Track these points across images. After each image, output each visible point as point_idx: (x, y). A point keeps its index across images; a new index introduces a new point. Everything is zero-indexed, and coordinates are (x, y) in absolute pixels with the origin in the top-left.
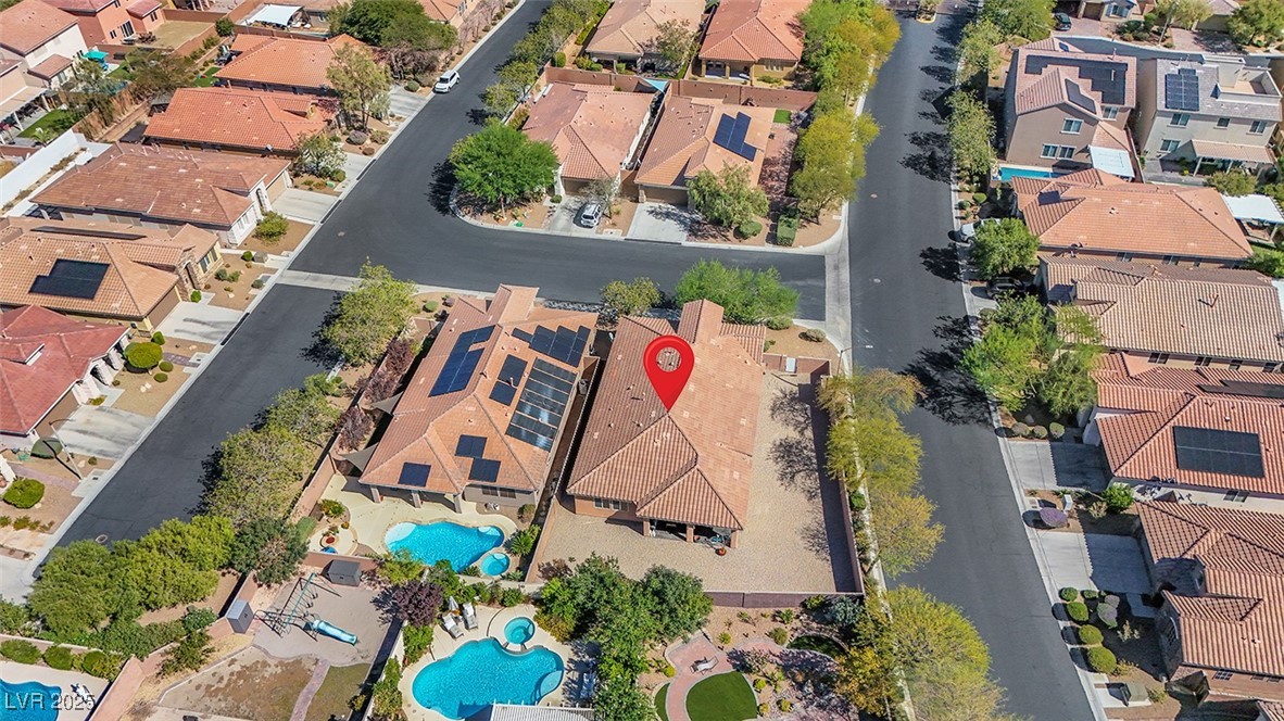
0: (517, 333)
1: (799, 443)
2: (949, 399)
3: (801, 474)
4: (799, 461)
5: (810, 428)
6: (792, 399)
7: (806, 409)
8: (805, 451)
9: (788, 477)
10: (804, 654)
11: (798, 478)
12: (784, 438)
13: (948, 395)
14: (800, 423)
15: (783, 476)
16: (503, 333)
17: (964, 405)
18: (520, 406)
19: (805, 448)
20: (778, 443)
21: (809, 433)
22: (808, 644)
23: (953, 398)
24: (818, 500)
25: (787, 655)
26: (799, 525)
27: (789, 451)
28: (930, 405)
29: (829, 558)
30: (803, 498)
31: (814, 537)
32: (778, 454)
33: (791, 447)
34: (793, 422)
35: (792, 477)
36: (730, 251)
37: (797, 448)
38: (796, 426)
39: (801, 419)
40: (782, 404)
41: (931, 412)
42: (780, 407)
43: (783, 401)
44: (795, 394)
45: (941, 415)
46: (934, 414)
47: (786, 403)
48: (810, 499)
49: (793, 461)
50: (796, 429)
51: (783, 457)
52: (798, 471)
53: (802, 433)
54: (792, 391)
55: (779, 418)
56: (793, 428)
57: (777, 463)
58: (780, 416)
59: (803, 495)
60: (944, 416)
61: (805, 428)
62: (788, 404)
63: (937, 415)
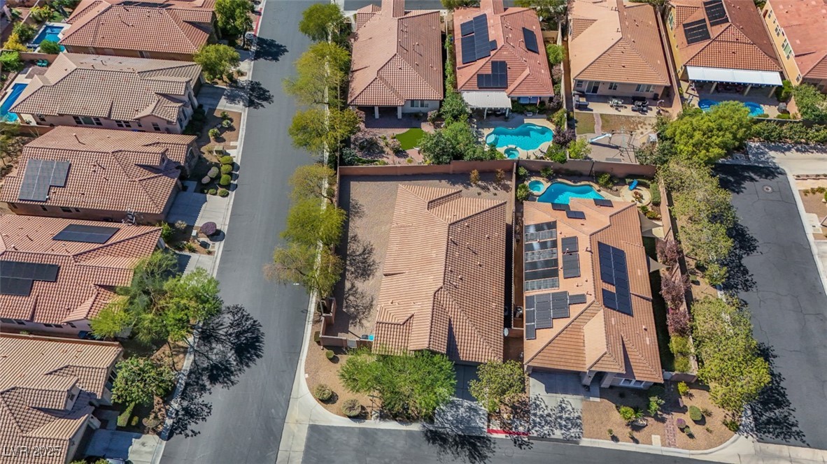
1: (356, 277)
2: (231, 331)
3: (358, 253)
4: (358, 262)
5: (346, 289)
6: (355, 317)
7: (346, 307)
8: (353, 270)
9: (368, 251)
11: (361, 250)
12: (367, 281)
13: (230, 335)
14: (353, 295)
15: (370, 252)
17: (222, 325)
19: (352, 273)
20: (371, 277)
21: (348, 285)
24: (351, 234)
25: (380, 157)
26: (365, 220)
27: (364, 270)
28: (248, 323)
29: (351, 201)
30: (360, 237)
31: (358, 212)
32: (372, 268)
33: (362, 274)
34: (358, 296)
35: (364, 250)
37: (358, 273)
38: (356, 292)
39: (351, 298)
40: (364, 313)
41: (250, 317)
42: (366, 309)
43: (362, 316)
44: (352, 323)
45: (244, 313)
46: (249, 315)
47: (361, 313)
48: (356, 236)
49: (362, 263)
50: (357, 290)
51: (369, 266)
52: (360, 255)
53: (353, 286)
54: (355, 326)
55: (368, 299)
56: (359, 290)
57: (373, 261)
58: (366, 301)
59: (360, 238)
60: (242, 313)
61: (350, 290)
62: (359, 313)
63: (246, 314)
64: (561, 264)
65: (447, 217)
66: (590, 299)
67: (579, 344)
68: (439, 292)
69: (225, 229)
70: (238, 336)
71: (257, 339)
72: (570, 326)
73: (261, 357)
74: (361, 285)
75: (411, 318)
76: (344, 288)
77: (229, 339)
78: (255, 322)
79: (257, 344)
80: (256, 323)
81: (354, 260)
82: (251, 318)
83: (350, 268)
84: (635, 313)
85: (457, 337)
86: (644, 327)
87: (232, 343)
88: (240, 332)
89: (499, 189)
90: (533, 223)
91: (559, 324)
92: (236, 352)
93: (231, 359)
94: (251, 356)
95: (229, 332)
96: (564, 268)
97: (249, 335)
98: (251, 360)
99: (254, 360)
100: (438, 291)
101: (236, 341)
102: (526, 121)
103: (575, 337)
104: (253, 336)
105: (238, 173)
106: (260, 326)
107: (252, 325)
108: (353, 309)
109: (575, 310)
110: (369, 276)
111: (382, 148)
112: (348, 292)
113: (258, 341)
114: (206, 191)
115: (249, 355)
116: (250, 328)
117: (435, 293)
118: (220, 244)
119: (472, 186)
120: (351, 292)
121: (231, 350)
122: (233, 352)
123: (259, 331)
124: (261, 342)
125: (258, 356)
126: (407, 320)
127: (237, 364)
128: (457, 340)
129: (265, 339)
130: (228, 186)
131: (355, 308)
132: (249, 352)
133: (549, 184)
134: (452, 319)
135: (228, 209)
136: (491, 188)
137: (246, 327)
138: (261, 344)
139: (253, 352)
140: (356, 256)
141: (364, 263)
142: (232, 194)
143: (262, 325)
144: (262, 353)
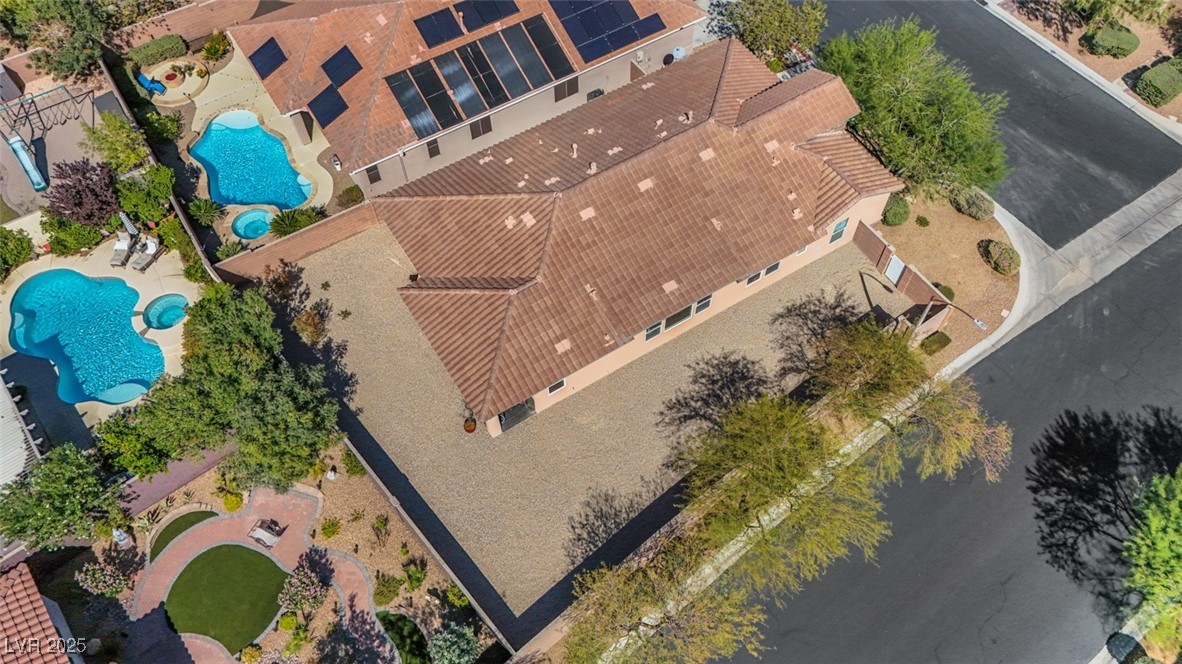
1: (762, 382)
2: (1100, 517)
3: (705, 424)
4: (725, 405)
5: (803, 376)
6: (838, 319)
9: (682, 410)
10: (383, 642)
11: (692, 427)
12: (750, 357)
13: (1106, 510)
14: (802, 356)
15: (679, 404)
19: (759, 395)
20: (733, 358)
21: (792, 382)
22: (403, 638)
23: (1111, 522)
24: (674, 477)
25: (364, 622)
26: (606, 484)
27: (732, 381)
28: (1052, 501)
31: (601, 517)
32: (712, 372)
33: (744, 378)
34: (795, 348)
35: (687, 418)
36: (1048, 56)
37: (747, 387)
38: (791, 357)
39: (810, 354)
40: (815, 313)
41: (1038, 510)
42: (806, 315)
43: (822, 311)
44: (853, 314)
45: (1046, 529)
46: (1038, 517)
47: (821, 317)
48: (667, 466)
49: (719, 398)
50: (785, 360)
51: (714, 382)
52: (705, 417)
53: (784, 372)
54: (853, 308)
55: (784, 327)
56: (783, 355)
57: (695, 382)
58: (788, 327)
59: (666, 451)
60: (1051, 534)
61: (798, 371)
62: (823, 321)
63: (1042, 524)
71: (1053, 451)
73: (1068, 413)
74: (768, 359)
78: (1035, 490)
79: (1061, 442)
80: (1034, 484)
82: (1039, 505)
87: (1114, 488)
88: (1081, 498)
89: (302, 289)
92: (1116, 464)
93: (1135, 459)
94: (1089, 429)
95: (1106, 517)
97: (1066, 474)
98: (1094, 423)
99: (1086, 417)
101: (1101, 486)
104: (1057, 464)
106: (1028, 470)
107: (1046, 486)
108: (828, 333)
110: (737, 363)
111: (321, 645)
113: (1054, 444)
115: (1092, 434)
116: (1054, 484)
119: (329, 342)
123: (1038, 463)
124: (1049, 438)
125: (1074, 418)
127: (1128, 439)
131: (822, 334)
132: (1088, 440)
133: (229, 207)
136: (309, 304)
137: (1063, 496)
138: (1053, 434)
139: (1079, 435)
141: (718, 396)
143: (1024, 470)
144: (1061, 416)
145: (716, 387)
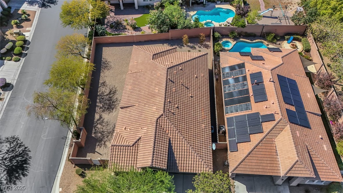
0: (270, 118)
1: (103, 111)
2: (7, 156)
3: (106, 94)
4: (106, 100)
5: (96, 120)
6: (101, 140)
7: (95, 133)
8: (101, 106)
9: (112, 92)
11: (108, 92)
12: (111, 113)
13: (5, 159)
14: (100, 124)
15: (114, 93)
16: (280, 112)
18: (245, 78)
19: (101, 108)
20: (114, 110)
21: (97, 117)
24: (101, 81)
25: (123, 32)
26: (111, 71)
27: (109, 106)
28: (20, 149)
29: (102, 59)
30: (107, 82)
31: (107, 67)
32: (115, 103)
33: (108, 108)
34: (104, 124)
35: (110, 92)
37: (105, 107)
38: (103, 122)
39: (99, 126)
40: (108, 136)
41: (22, 144)
42: (109, 134)
43: (106, 139)
44: (99, 145)
45: (19, 142)
46: (22, 143)
47: (105, 137)
48: (105, 82)
49: (108, 101)
50: (103, 120)
51: (113, 102)
52: (107, 95)
53: (101, 117)
54: (100, 147)
55: (111, 126)
56: (105, 120)
57: (116, 98)
58: (110, 128)
59: (107, 84)
60: (17, 142)
61: (98, 120)
62: (104, 137)
63: (20, 142)
64: (251, 93)
65: (166, 64)
66: (278, 117)
67: (272, 153)
68: (161, 119)
69: (14, 83)
70: (11, 160)
71: (25, 162)
72: (265, 139)
73: (27, 175)
74: (106, 116)
75: (138, 140)
76: (94, 119)
77: (4, 163)
78: (26, 148)
79: (25, 165)
80: (26, 149)
81: (103, 99)
82: (23, 146)
83: (99, 105)
84: (312, 126)
85: (176, 153)
86: (320, 137)
87: (6, 166)
88: (13, 156)
89: (202, 47)
90: (227, 66)
91: (256, 138)
92: (7, 173)
93: (2, 179)
94: (19, 176)
95: (5, 157)
96: (255, 95)
97: (19, 158)
98: (18, 179)
99: (21, 179)
100: (160, 117)
101: (9, 164)
102: (217, 6)
103: (269, 148)
104: (23, 159)
105: (28, 46)
106: (30, 151)
107: (23, 151)
108: (100, 135)
109: (267, 126)
110: (113, 110)
111: (125, 26)
112: (96, 122)
113: (26, 163)
114: (4, 58)
115: (17, 175)
116: (22, 153)
117: (157, 120)
118: (9, 93)
119: (184, 46)
120: (99, 122)
121: (4, 171)
122: (5, 173)
123: (28, 155)
124: (28, 164)
125: (24, 175)
126: (136, 142)
127: (7, 183)
128: (176, 156)
129: (31, 162)
130: (20, 54)
131: (101, 133)
132: (18, 173)
133: (235, 42)
134: (171, 139)
135: (18, 69)
136: (197, 47)
137: (18, 153)
138: (28, 166)
139: (20, 172)
140: (104, 96)
141: (110, 100)
142: (23, 60)
143: (31, 150)
144: (28, 172)
145: (111, 102)
